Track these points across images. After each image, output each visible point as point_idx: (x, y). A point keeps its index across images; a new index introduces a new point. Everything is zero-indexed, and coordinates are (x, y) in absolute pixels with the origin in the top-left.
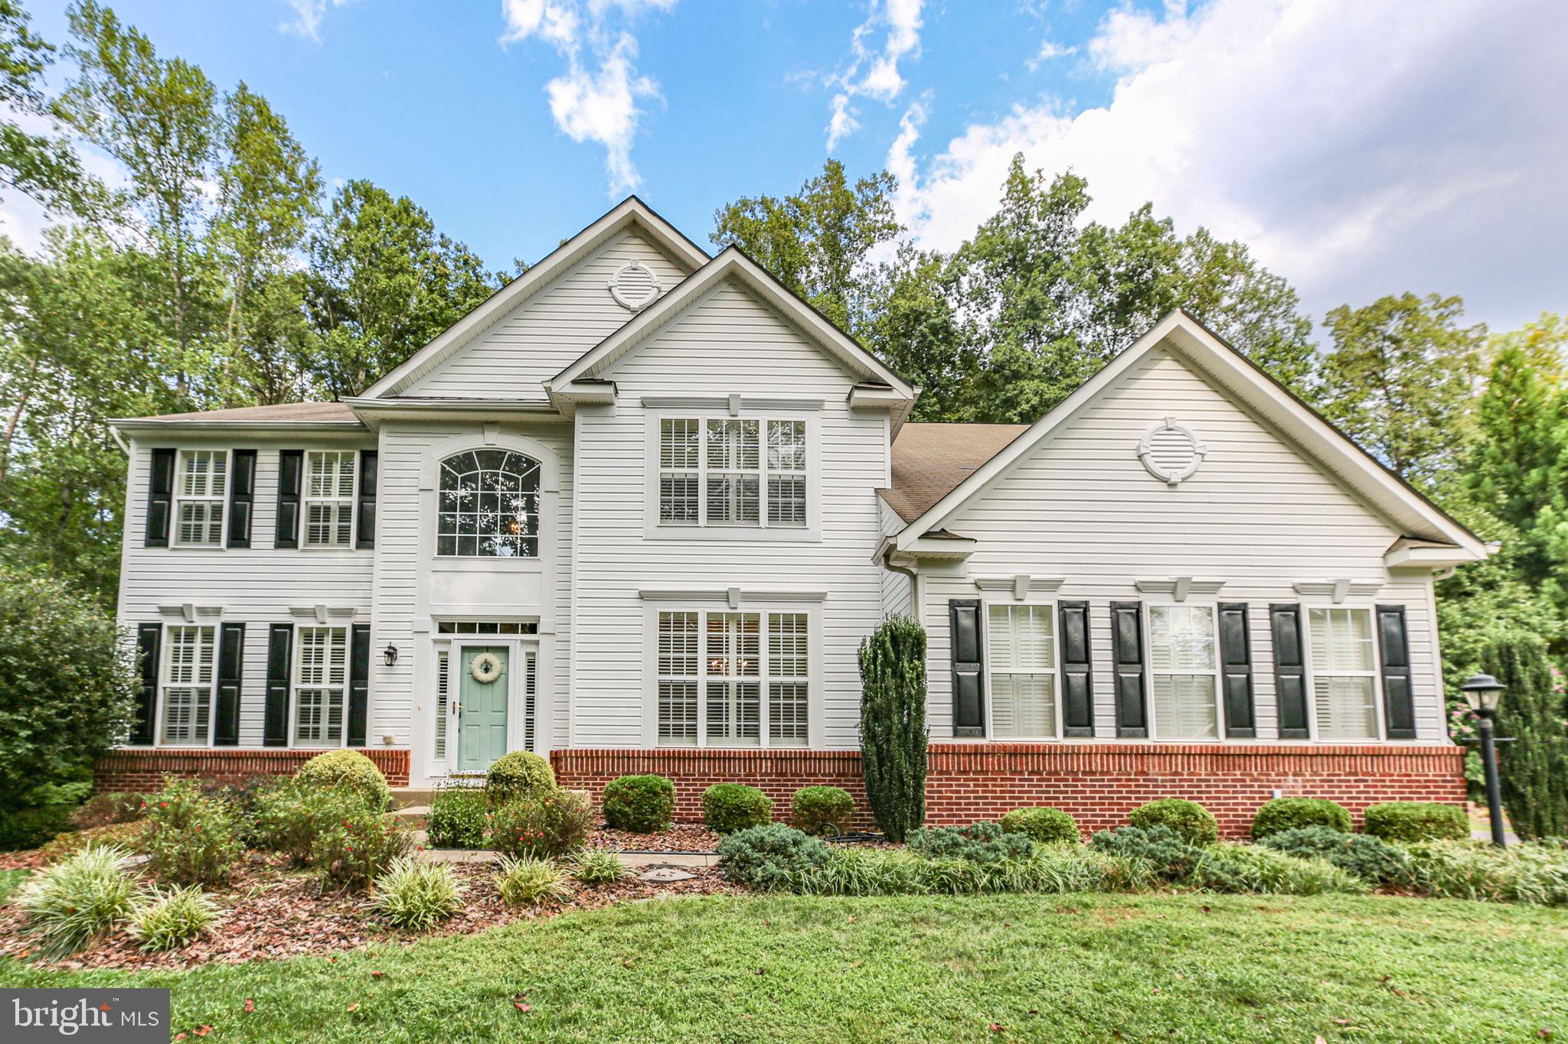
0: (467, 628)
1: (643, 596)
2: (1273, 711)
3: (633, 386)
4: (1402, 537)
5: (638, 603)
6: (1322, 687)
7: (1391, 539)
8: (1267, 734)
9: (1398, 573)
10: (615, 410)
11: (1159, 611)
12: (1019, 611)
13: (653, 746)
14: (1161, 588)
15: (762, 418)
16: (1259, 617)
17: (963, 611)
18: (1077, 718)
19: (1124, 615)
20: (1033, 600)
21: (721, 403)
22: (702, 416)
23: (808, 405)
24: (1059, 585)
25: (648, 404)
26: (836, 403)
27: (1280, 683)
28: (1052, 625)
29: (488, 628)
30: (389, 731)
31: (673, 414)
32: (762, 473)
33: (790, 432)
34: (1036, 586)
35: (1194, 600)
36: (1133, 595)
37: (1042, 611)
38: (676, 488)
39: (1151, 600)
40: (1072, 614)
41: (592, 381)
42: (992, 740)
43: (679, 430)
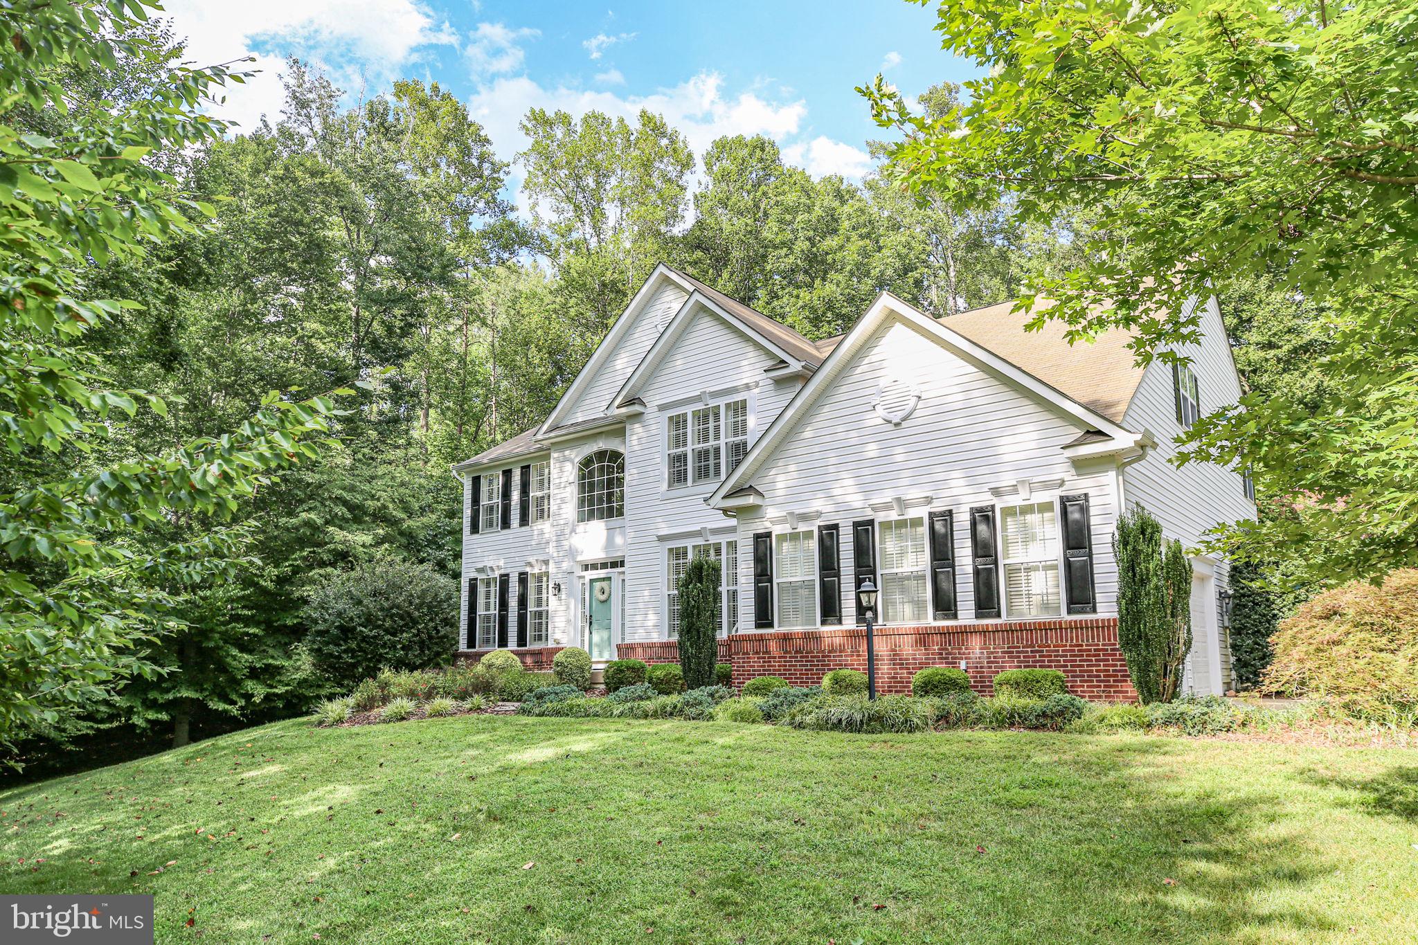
0: (594, 567)
1: (661, 539)
2: (971, 596)
3: (654, 399)
4: (1088, 432)
5: (657, 543)
6: (1012, 571)
7: (1078, 433)
8: (966, 615)
9: (1082, 466)
10: (646, 417)
11: (886, 526)
12: (794, 537)
13: (665, 639)
14: (887, 507)
15: (722, 402)
16: (962, 520)
17: (762, 541)
18: (830, 610)
19: (863, 530)
20: (802, 527)
21: (698, 399)
22: (689, 410)
23: (747, 387)
24: (819, 514)
25: (662, 408)
26: (765, 380)
27: (977, 572)
28: (814, 544)
29: (604, 566)
30: (558, 636)
31: (674, 412)
32: (722, 442)
33: (740, 408)
34: (804, 517)
35: (912, 513)
36: (869, 514)
37: (808, 535)
38: (678, 461)
39: (880, 517)
40: (829, 535)
41: (630, 402)
42: (777, 629)
43: (678, 422)
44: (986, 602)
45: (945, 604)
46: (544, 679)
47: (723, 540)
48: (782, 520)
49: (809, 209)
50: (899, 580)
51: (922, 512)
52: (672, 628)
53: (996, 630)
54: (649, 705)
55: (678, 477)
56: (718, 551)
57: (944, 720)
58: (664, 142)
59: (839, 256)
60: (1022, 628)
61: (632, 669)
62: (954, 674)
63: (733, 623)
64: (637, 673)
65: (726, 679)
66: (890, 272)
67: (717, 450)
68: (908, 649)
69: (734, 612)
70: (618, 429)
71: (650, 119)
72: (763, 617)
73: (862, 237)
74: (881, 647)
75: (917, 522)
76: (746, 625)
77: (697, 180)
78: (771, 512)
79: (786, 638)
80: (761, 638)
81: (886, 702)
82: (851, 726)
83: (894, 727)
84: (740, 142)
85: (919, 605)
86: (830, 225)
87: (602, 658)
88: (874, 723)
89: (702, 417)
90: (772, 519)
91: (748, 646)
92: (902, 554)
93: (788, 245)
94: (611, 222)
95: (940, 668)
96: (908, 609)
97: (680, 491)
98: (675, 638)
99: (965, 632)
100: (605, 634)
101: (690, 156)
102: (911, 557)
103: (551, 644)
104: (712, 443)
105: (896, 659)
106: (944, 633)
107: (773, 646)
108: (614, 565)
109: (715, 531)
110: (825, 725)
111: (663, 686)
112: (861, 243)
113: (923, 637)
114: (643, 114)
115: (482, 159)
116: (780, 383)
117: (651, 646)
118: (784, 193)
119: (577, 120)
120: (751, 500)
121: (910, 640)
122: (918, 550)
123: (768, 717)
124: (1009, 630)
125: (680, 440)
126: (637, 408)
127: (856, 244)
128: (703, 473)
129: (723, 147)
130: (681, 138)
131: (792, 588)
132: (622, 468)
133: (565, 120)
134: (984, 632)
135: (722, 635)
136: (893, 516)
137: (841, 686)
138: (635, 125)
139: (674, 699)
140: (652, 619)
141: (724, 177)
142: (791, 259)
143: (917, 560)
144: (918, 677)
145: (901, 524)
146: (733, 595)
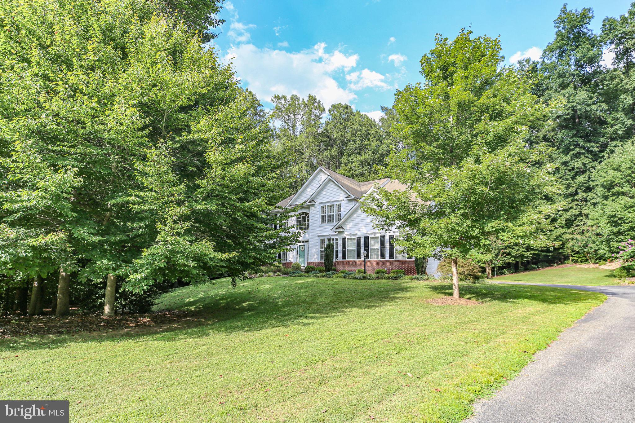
1: (319, 236)
2: (388, 254)
3: (318, 201)
5: (317, 237)
8: (387, 258)
10: (315, 205)
11: (371, 238)
12: (351, 239)
13: (319, 261)
14: (371, 234)
15: (335, 204)
16: (387, 238)
17: (344, 240)
18: (359, 256)
19: (366, 239)
20: (353, 237)
21: (329, 202)
22: (327, 205)
23: (341, 201)
24: (357, 234)
25: (319, 203)
26: (346, 200)
27: (390, 249)
28: (356, 241)
29: (303, 242)
30: (290, 259)
31: (323, 205)
32: (335, 213)
33: (339, 206)
34: (354, 235)
35: (377, 235)
36: (368, 235)
37: (354, 239)
38: (323, 217)
39: (370, 236)
40: (359, 239)
41: (312, 201)
42: (347, 260)
43: (324, 207)
44: (391, 256)
45: (383, 256)
46: (290, 269)
47: (334, 237)
48: (349, 235)
49: (361, 130)
50: (374, 250)
51: (379, 235)
52: (321, 259)
53: (393, 262)
54: (319, 275)
55: (323, 221)
56: (333, 240)
57: (377, 278)
58: (316, 104)
59: (369, 146)
60: (398, 261)
61: (312, 268)
62: (383, 270)
63: (336, 258)
64: (313, 269)
65: (335, 270)
66: (384, 152)
67: (333, 215)
68: (375, 265)
69: (337, 255)
70: (308, 207)
71: (312, 97)
72: (344, 257)
73: (376, 140)
74: (369, 264)
75: (378, 238)
76: (340, 258)
77: (326, 117)
78: (346, 233)
79: (349, 262)
80: (343, 262)
81: (367, 275)
82: (360, 279)
83: (368, 279)
84: (340, 105)
85: (378, 256)
86: (367, 135)
87: (303, 265)
88: (365, 278)
89: (330, 207)
90: (346, 235)
91: (340, 263)
92: (375, 244)
93: (354, 141)
94: (299, 130)
95: (381, 269)
96: (375, 256)
97: (324, 224)
98: (323, 261)
99: (387, 262)
100: (303, 259)
101: (324, 109)
102: (377, 245)
103: (288, 261)
104: (332, 213)
105: (372, 267)
106: (382, 262)
107: (346, 263)
108: (306, 242)
109: (332, 235)
110: (354, 279)
111: (321, 271)
112: (376, 143)
113: (378, 262)
114: (310, 96)
115: (261, 111)
116: (349, 200)
117: (316, 263)
118: (353, 124)
119: (288, 98)
120: (342, 230)
121: (375, 263)
122: (378, 244)
123: (344, 277)
124: (395, 262)
125: (324, 212)
126: (313, 203)
127: (375, 143)
128: (330, 221)
129: (335, 107)
130: (321, 103)
131: (351, 250)
132: (308, 217)
133: (285, 97)
134: (390, 262)
135: (334, 261)
136: (373, 236)
137: (359, 272)
138: (306, 99)
139: (324, 274)
140: (316, 256)
141: (335, 118)
142: (355, 146)
143: (378, 246)
144: (376, 271)
145: (374, 238)
146: (337, 251)
